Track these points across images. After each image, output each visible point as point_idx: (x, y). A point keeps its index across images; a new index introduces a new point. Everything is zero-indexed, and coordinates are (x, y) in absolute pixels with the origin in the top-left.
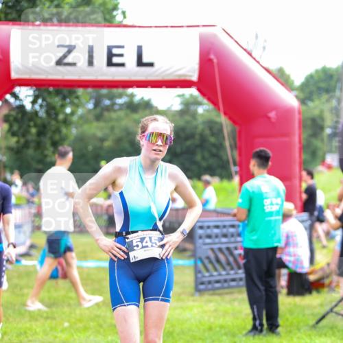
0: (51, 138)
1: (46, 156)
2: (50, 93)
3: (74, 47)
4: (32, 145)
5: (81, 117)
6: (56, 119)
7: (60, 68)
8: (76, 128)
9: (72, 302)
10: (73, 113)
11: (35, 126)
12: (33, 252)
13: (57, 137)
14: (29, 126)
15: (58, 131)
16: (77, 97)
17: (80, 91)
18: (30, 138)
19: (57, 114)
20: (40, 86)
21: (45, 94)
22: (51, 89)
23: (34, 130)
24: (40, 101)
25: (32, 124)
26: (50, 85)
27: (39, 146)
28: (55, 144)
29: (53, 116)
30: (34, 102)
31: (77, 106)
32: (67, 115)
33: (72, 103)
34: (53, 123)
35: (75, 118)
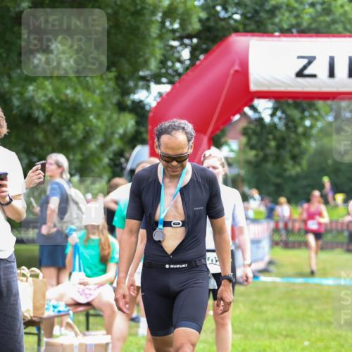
0: (290, 152)
1: (285, 170)
2: (289, 105)
3: (314, 58)
4: (271, 159)
5: (322, 130)
6: (295, 132)
7: (300, 80)
8: (316, 141)
9: (312, 320)
10: (312, 127)
11: (275, 139)
12: (272, 268)
13: (296, 150)
14: (268, 139)
15: (298, 144)
16: (317, 110)
17: (320, 103)
18: (268, 151)
19: (296, 127)
20: (280, 98)
21: (285, 107)
22: (290, 101)
23: (273, 144)
24: (279, 113)
25: (270, 137)
26: (289, 98)
27: (278, 159)
28: (295, 158)
29: (293, 129)
30: (273, 115)
31: (316, 119)
32: (306, 128)
33: (311, 116)
34: (293, 135)
35: (314, 131)
